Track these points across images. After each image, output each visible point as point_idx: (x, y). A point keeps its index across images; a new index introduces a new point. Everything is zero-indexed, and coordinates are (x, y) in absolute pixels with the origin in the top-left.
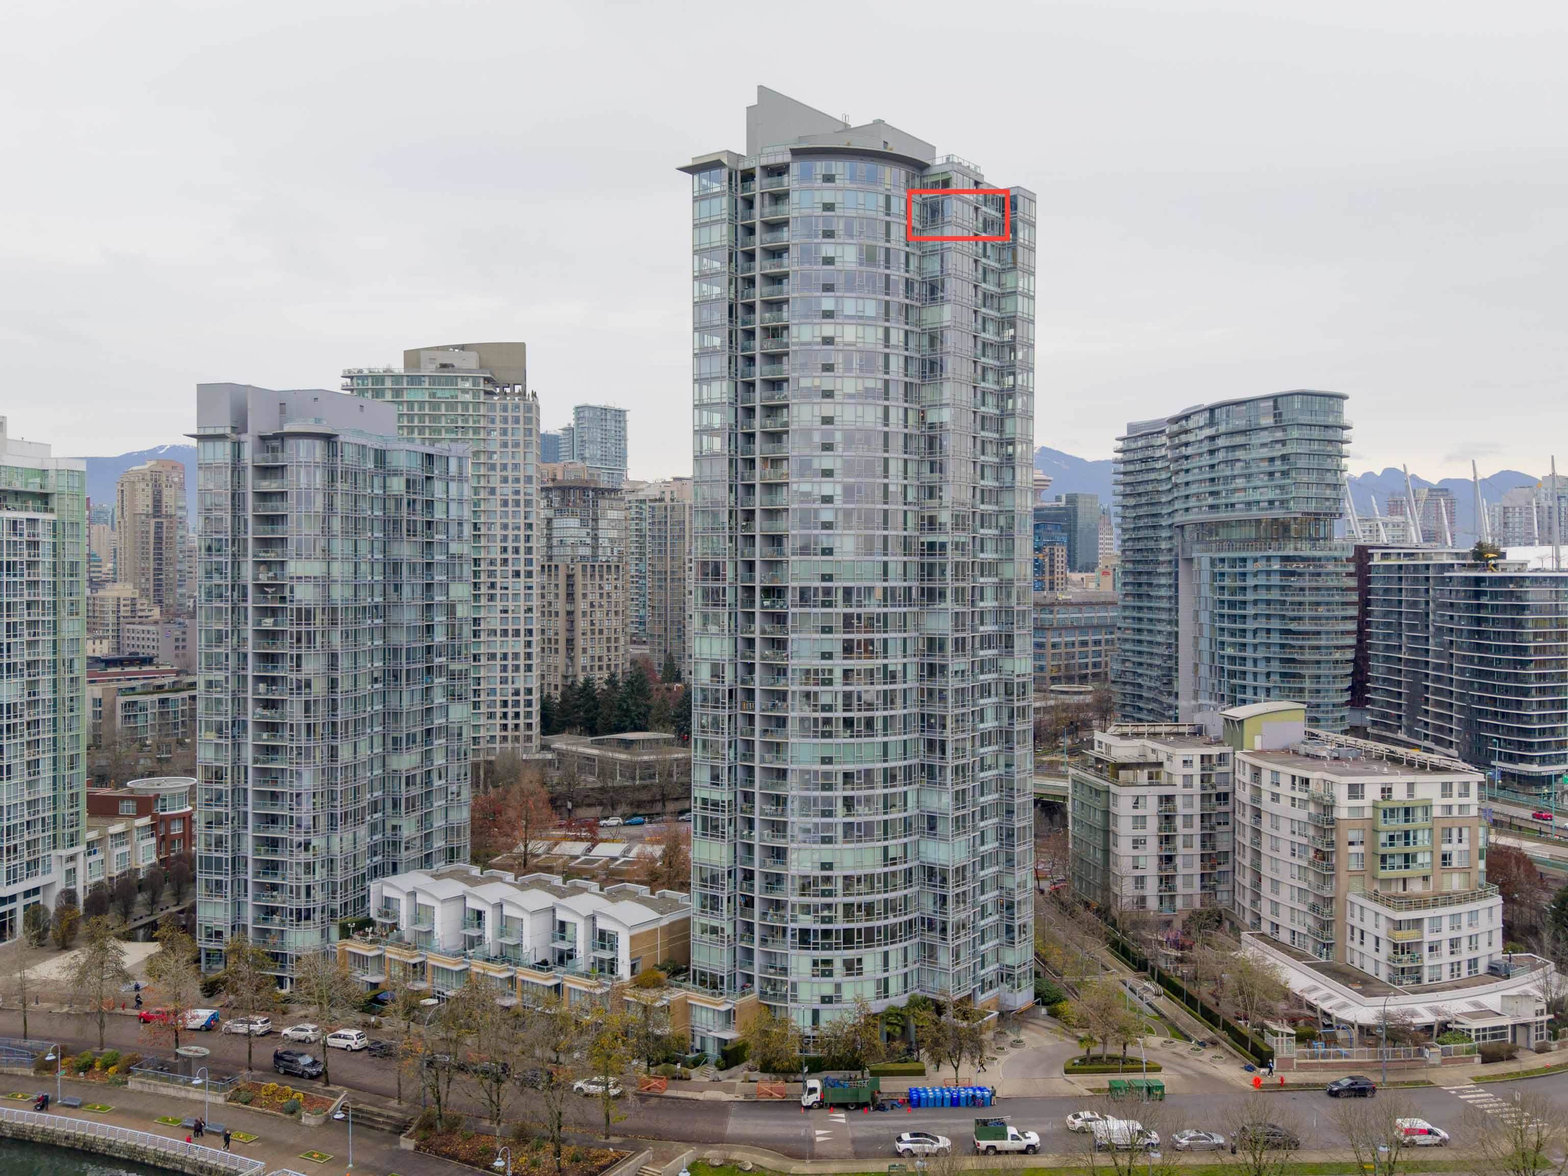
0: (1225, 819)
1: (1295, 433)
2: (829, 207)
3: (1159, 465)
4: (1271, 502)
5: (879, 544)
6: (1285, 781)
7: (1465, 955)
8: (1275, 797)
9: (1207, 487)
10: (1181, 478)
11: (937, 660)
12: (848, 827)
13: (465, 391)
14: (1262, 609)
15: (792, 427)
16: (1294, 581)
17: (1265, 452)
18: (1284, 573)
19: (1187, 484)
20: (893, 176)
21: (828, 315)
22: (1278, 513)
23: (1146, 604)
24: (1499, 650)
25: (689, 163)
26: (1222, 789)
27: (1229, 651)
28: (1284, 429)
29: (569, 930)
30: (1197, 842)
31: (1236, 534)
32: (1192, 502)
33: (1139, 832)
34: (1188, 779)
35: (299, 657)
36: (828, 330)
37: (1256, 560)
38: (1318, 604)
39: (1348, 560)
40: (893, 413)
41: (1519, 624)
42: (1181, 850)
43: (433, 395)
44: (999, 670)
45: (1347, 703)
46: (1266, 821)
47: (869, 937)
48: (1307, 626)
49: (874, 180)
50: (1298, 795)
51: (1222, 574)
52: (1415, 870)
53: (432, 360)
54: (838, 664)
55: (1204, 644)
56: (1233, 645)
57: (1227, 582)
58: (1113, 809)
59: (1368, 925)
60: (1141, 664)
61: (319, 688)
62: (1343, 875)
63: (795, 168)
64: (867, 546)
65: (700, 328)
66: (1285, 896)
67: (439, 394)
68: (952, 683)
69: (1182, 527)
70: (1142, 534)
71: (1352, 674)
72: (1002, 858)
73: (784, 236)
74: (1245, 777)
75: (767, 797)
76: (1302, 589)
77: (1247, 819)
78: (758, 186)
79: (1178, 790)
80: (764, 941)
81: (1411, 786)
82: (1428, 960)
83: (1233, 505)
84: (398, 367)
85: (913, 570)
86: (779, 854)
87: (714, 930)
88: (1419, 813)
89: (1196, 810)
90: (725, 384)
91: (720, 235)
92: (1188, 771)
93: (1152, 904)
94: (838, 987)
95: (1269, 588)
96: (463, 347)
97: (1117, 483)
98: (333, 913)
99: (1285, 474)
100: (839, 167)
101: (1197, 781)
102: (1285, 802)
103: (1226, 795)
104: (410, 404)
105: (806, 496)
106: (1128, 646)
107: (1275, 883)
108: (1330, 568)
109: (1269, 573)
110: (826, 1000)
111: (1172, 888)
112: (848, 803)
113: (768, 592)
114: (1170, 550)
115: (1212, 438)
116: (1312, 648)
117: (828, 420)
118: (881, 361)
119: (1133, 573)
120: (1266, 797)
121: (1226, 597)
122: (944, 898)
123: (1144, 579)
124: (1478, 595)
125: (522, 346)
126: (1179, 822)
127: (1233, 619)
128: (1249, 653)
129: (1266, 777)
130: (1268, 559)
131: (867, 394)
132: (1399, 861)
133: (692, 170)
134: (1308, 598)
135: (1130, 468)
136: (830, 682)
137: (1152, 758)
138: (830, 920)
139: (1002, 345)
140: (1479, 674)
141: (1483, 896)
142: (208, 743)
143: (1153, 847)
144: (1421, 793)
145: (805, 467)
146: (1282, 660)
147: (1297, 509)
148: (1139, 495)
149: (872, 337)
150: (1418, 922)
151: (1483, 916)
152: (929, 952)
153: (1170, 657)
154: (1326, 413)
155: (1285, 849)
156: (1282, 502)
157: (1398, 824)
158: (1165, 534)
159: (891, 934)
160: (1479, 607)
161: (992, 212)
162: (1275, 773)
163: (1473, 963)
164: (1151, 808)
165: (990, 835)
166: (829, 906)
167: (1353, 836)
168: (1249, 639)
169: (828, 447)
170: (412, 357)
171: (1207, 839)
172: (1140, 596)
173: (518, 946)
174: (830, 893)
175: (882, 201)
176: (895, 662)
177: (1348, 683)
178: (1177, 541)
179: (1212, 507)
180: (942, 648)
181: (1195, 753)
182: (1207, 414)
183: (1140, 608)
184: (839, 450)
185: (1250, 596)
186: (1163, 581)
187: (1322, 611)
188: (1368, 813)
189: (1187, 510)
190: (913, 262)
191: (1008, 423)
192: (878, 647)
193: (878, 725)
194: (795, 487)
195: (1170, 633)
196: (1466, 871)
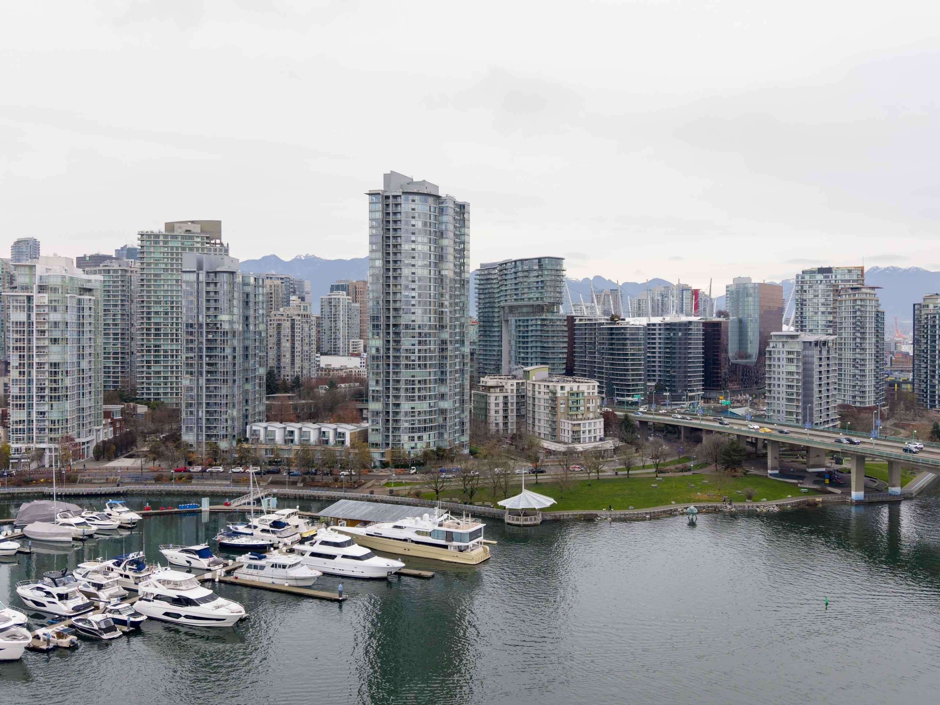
0: (524, 404)
1: (546, 272)
2: (413, 209)
3: (495, 281)
4: (537, 298)
5: (428, 311)
6: (542, 387)
7: (592, 435)
8: (539, 393)
9: (514, 292)
10: (503, 288)
11: (444, 347)
12: (419, 397)
13: (198, 242)
14: (534, 339)
15: (403, 275)
16: (545, 328)
17: (535, 279)
18: (542, 325)
19: (506, 290)
20: (431, 199)
21: (413, 242)
22: (540, 302)
23: (488, 339)
24: (619, 355)
25: (368, 192)
26: (523, 394)
27: (522, 355)
28: (542, 271)
29: (326, 434)
30: (515, 411)
31: (525, 310)
32: (508, 297)
33: (497, 408)
34: (512, 390)
35: (224, 348)
36: (413, 246)
37: (532, 320)
38: (554, 336)
39: (565, 320)
40: (432, 271)
41: (625, 345)
42: (510, 414)
43: (183, 244)
44: (460, 351)
45: (564, 374)
46: (537, 401)
47: (425, 429)
48: (550, 345)
49: (426, 201)
50: (546, 391)
51: (520, 326)
52: (579, 412)
53: (180, 227)
54: (417, 347)
55: (513, 353)
56: (524, 353)
57: (522, 329)
58: (489, 401)
59: (566, 428)
60: (486, 364)
61: (230, 358)
62: (559, 413)
63: (403, 197)
64: (425, 312)
65: (371, 243)
66: (542, 423)
67: (186, 243)
68: (449, 353)
69: (503, 307)
70: (486, 310)
71: (566, 363)
72: (461, 409)
73: (399, 217)
74: (530, 388)
75: (394, 389)
76: (548, 331)
77: (531, 402)
78: (391, 201)
79: (509, 394)
80: (393, 432)
81: (578, 387)
82: (582, 436)
83: (523, 299)
84: (163, 230)
85: (437, 319)
86: (398, 405)
87: (377, 430)
88: (581, 395)
89: (515, 400)
90: (381, 261)
91: (379, 215)
92: (512, 388)
93: (501, 432)
94: (416, 444)
95: (536, 331)
96: (193, 222)
97: (476, 288)
98: (234, 436)
99: (542, 288)
100: (416, 198)
101: (515, 391)
102: (542, 394)
103: (524, 396)
104: (172, 248)
105: (407, 296)
106: (481, 357)
107: (539, 420)
108: (558, 323)
109: (536, 325)
110: (413, 448)
111: (507, 427)
112: (419, 389)
113: (394, 325)
114: (499, 317)
115: (516, 273)
116: (552, 353)
117: (413, 273)
118: (428, 256)
119: (483, 326)
120: (537, 393)
121: (521, 334)
122: (446, 418)
123: (488, 329)
124: (612, 334)
125: (220, 222)
126: (509, 405)
127: (523, 343)
128: (529, 356)
129: (537, 387)
130: (536, 319)
131: (424, 266)
132: (575, 409)
133: (369, 194)
134: (550, 334)
135: (482, 282)
136: (414, 353)
137: (500, 385)
138: (414, 424)
139: (461, 250)
140: (612, 364)
141: (599, 418)
142: (186, 379)
143: (501, 413)
144: (581, 389)
145: (407, 287)
146: (541, 358)
147: (547, 301)
148: (485, 294)
149: (426, 248)
150: (579, 424)
151: (598, 423)
152: (441, 435)
153: (499, 360)
154: (557, 265)
155: (542, 408)
156: (541, 298)
157: (574, 398)
158: (496, 310)
159: (431, 428)
160: (612, 339)
161: (458, 209)
162: (540, 385)
163: (595, 437)
164: (501, 400)
165: (457, 402)
166: (413, 420)
167: (562, 402)
168: (529, 350)
169: (414, 281)
170: (170, 226)
171: (518, 410)
172: (485, 336)
173: (309, 440)
174: (414, 416)
175: (428, 208)
176: (432, 347)
177: (564, 366)
178: (502, 313)
179: (515, 300)
180: (446, 343)
181: (515, 382)
182: (513, 263)
183: (486, 341)
184: (417, 282)
185: (530, 334)
186: (496, 329)
187: (555, 339)
188: (566, 395)
189: (506, 300)
190: (437, 226)
191: (463, 274)
192: (428, 342)
193: (428, 366)
194: (403, 293)
195: (498, 350)
196: (594, 412)
